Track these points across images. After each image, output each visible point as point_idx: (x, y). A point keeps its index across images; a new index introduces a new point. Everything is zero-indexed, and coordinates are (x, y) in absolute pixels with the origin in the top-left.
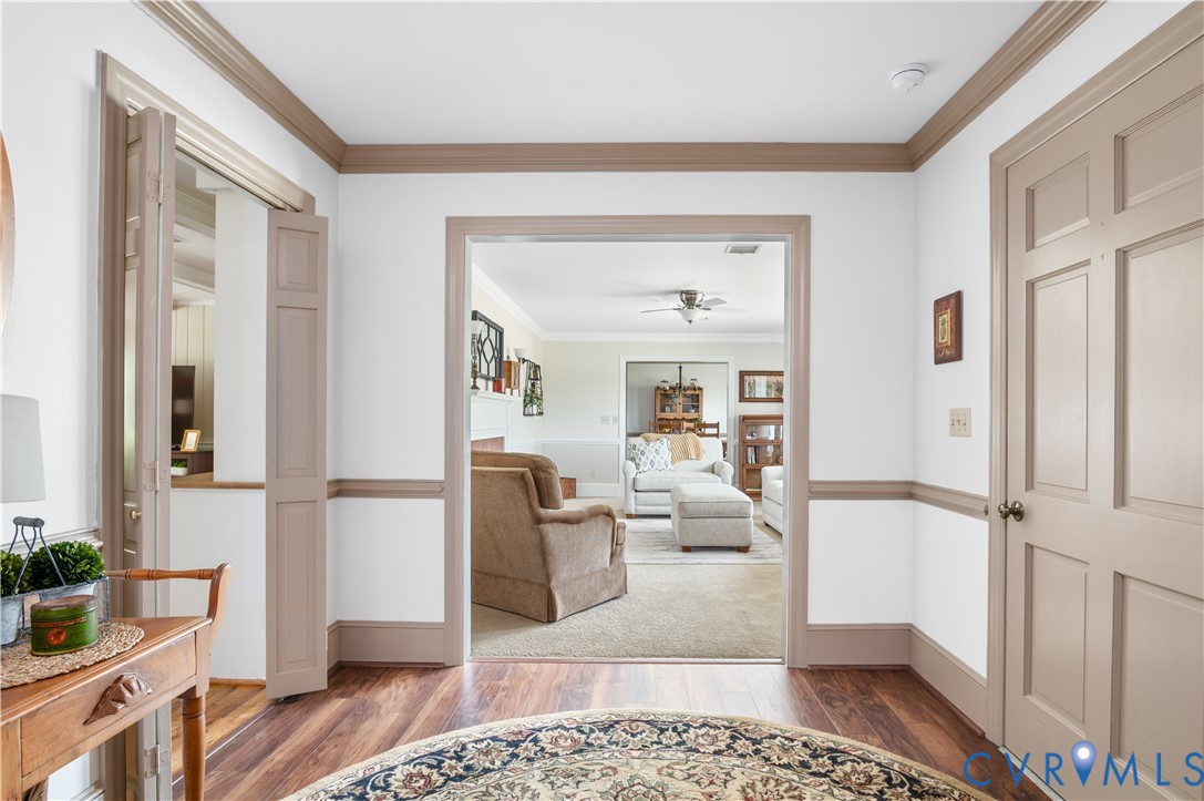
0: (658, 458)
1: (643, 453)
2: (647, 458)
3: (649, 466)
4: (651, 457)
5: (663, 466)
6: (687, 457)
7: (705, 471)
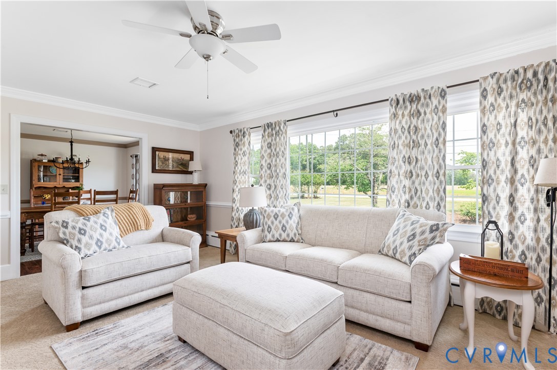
0: (106, 235)
1: (82, 232)
2: (91, 237)
3: (94, 247)
4: (96, 236)
5: (114, 243)
6: (136, 228)
7: (155, 241)
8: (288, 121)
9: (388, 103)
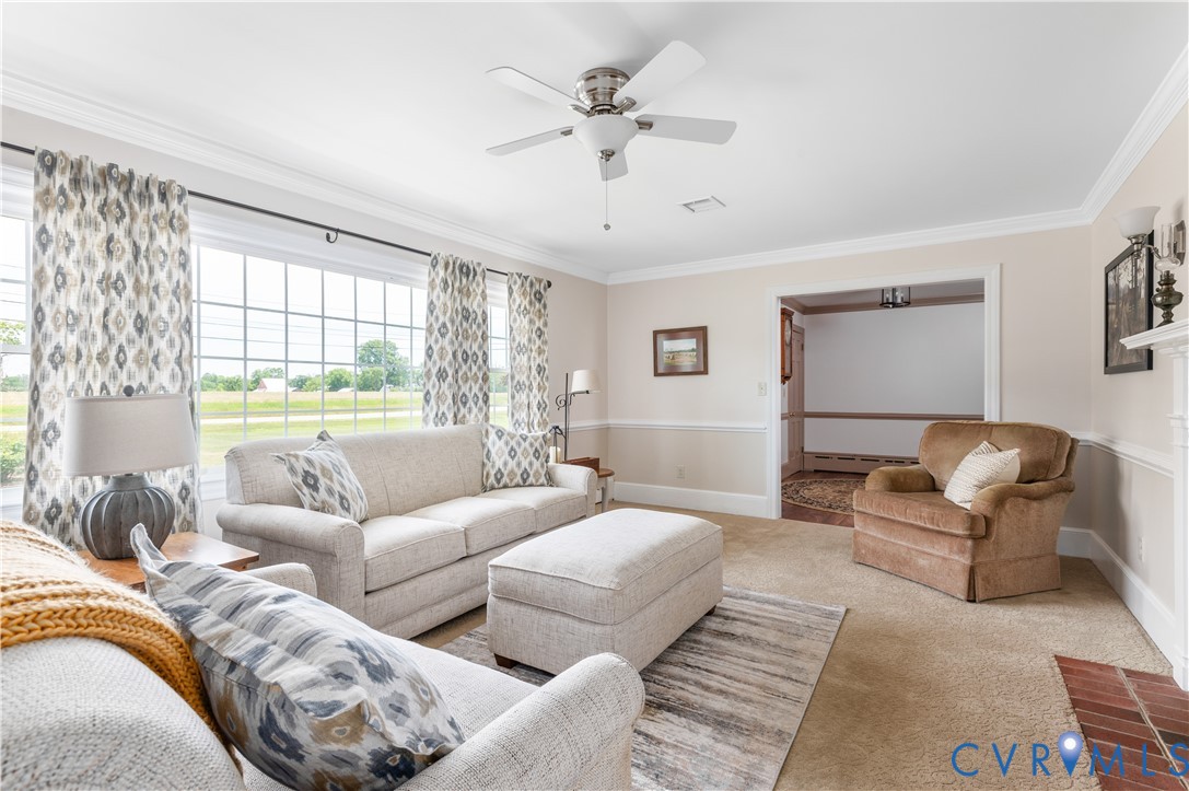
8: (191, 193)
9: (429, 259)
